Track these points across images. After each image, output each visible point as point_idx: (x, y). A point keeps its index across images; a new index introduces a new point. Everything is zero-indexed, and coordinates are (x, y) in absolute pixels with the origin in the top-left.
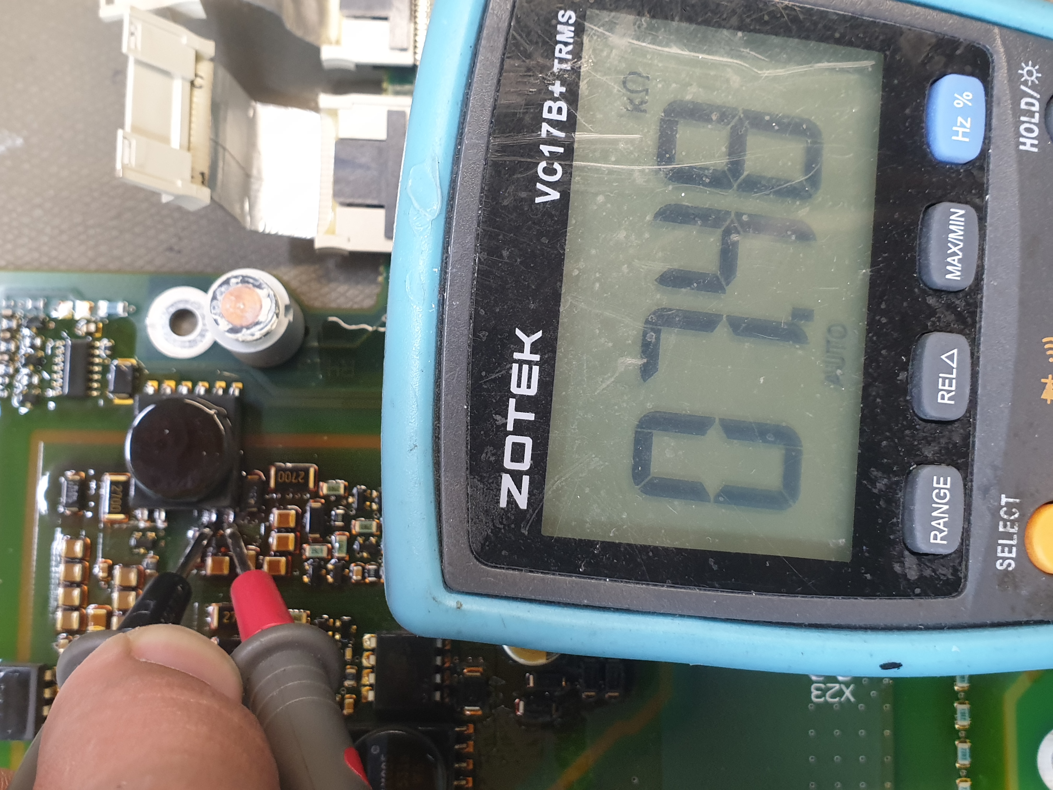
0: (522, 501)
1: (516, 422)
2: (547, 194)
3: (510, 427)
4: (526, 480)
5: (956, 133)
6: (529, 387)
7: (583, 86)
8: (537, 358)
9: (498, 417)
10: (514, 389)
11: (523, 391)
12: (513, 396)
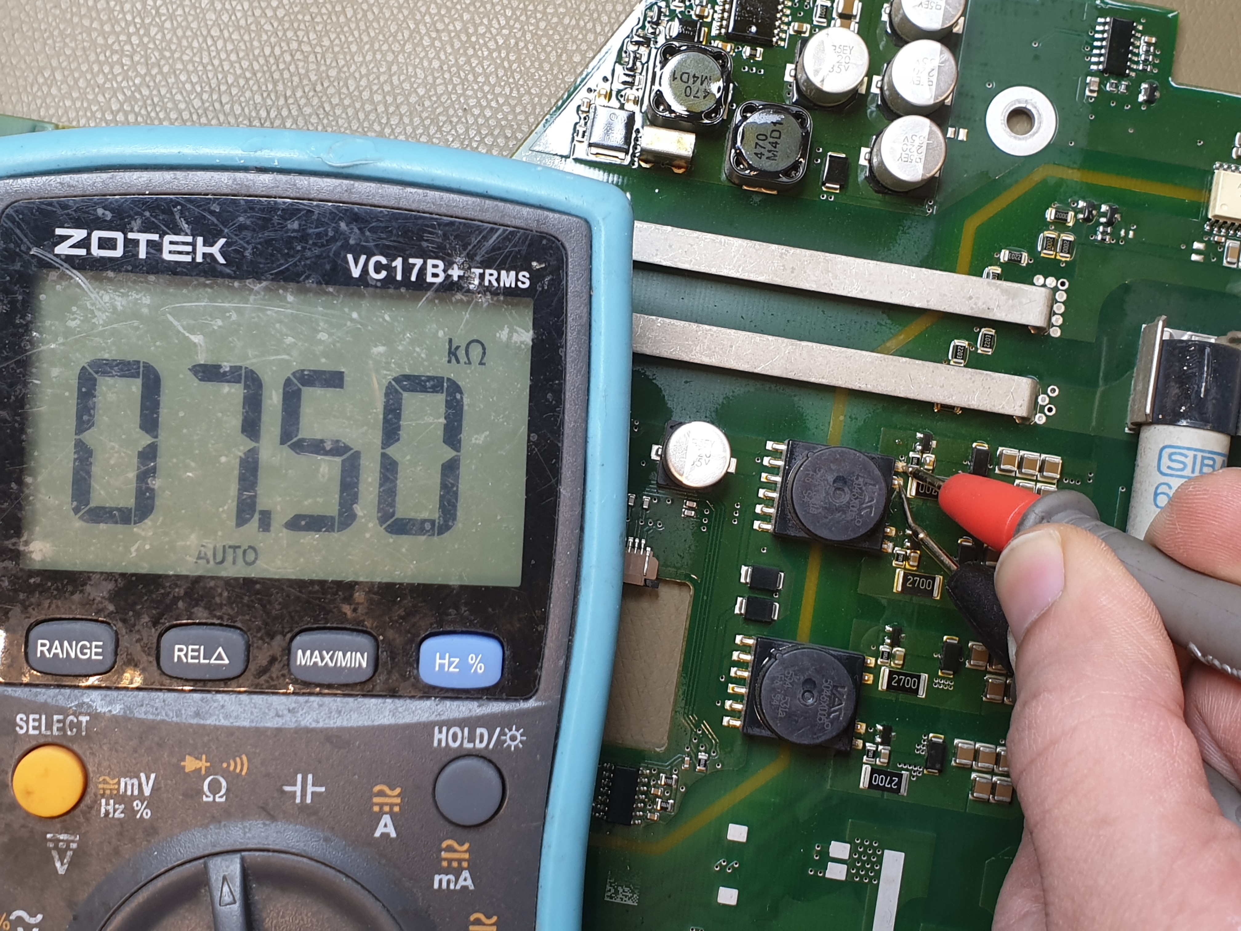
0: (63, 249)
1: (136, 242)
2: (356, 265)
3: (131, 236)
4: (82, 252)
6: (170, 252)
7: (458, 296)
8: (199, 259)
9: (140, 222)
10: (168, 238)
11: (166, 247)
12: (161, 237)
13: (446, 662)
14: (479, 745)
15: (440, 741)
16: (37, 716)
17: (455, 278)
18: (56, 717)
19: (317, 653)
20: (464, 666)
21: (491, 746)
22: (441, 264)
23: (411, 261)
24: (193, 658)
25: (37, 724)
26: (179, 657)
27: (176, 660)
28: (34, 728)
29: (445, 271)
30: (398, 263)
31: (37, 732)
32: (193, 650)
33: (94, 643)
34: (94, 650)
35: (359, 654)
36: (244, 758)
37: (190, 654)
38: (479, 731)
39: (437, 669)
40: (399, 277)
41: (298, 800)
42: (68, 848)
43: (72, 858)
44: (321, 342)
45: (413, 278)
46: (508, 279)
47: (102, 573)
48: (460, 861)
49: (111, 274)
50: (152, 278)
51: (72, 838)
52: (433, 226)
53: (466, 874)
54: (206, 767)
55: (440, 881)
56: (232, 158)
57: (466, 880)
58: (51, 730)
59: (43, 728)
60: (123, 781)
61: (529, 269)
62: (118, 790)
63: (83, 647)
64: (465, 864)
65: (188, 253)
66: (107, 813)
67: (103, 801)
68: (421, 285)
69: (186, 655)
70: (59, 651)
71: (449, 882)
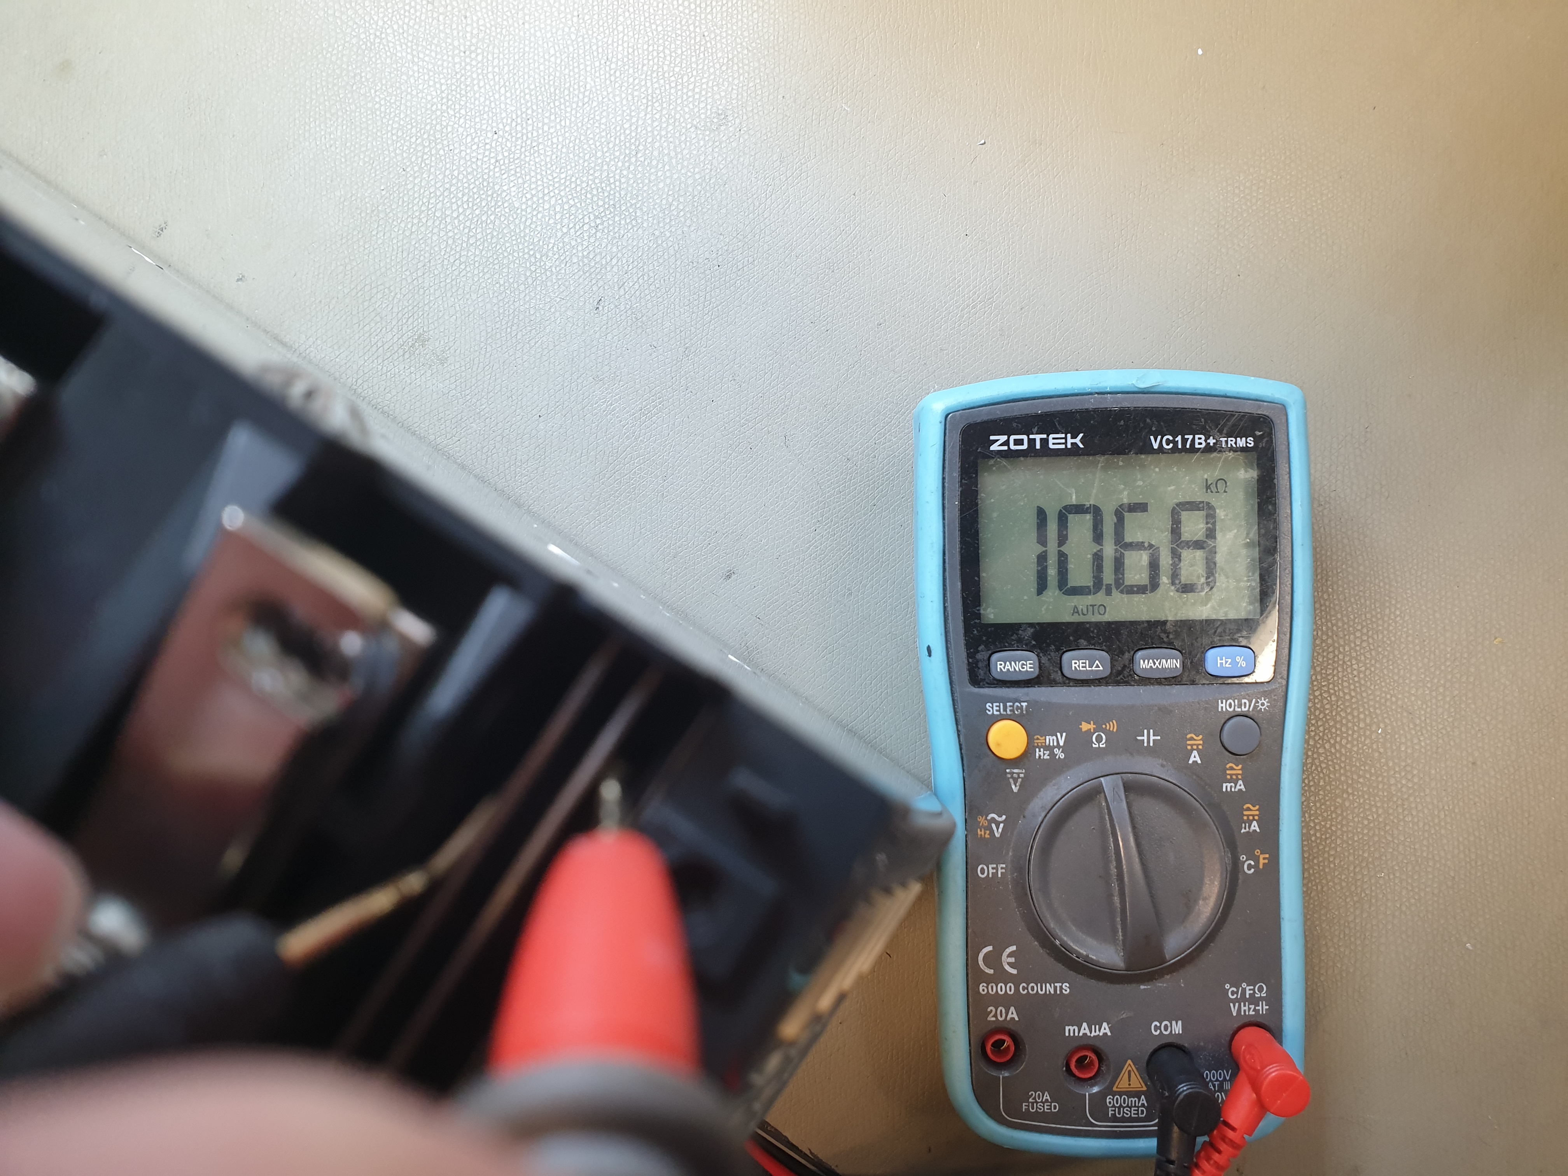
0: (994, 447)
1: (1035, 439)
2: (1156, 442)
3: (1031, 437)
4: (1005, 448)
5: (1221, 659)
6: (1053, 444)
7: (1215, 454)
8: (1069, 446)
9: (1036, 429)
10: (1051, 436)
11: (1051, 441)
12: (1048, 436)
13: (1224, 661)
14: (1244, 709)
15: (1222, 707)
16: (998, 704)
17: (1211, 444)
18: (1008, 704)
19: (1151, 661)
20: (1234, 663)
21: (1251, 709)
22: (1203, 437)
23: (1186, 437)
24: (1083, 667)
25: (998, 708)
26: (1075, 667)
27: (1073, 669)
28: (997, 711)
29: (1206, 441)
30: (1179, 438)
31: (998, 713)
32: (1082, 663)
33: (1028, 662)
34: (1028, 666)
35: (1174, 661)
36: (1114, 721)
37: (1081, 665)
38: (1243, 701)
39: (1219, 666)
40: (1180, 447)
41: (1146, 745)
42: (1019, 777)
43: (1021, 783)
44: (1139, 486)
45: (1188, 446)
46: (1241, 442)
47: (1027, 623)
48: (1237, 775)
49: (1022, 459)
50: (1045, 459)
51: (1020, 771)
52: (1198, 416)
53: (1240, 782)
54: (1094, 728)
55: (1227, 787)
56: (1085, 389)
57: (1241, 786)
58: (1006, 711)
59: (1002, 710)
60: (1047, 737)
61: (1254, 436)
62: (1045, 743)
63: (1023, 664)
64: (1240, 777)
65: (1063, 444)
66: (1040, 756)
67: (1037, 750)
68: (1193, 450)
69: (1079, 666)
70: (1009, 667)
71: (1231, 787)
